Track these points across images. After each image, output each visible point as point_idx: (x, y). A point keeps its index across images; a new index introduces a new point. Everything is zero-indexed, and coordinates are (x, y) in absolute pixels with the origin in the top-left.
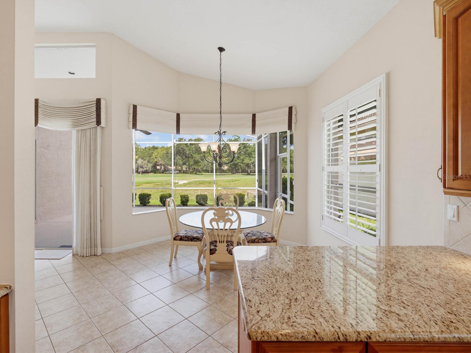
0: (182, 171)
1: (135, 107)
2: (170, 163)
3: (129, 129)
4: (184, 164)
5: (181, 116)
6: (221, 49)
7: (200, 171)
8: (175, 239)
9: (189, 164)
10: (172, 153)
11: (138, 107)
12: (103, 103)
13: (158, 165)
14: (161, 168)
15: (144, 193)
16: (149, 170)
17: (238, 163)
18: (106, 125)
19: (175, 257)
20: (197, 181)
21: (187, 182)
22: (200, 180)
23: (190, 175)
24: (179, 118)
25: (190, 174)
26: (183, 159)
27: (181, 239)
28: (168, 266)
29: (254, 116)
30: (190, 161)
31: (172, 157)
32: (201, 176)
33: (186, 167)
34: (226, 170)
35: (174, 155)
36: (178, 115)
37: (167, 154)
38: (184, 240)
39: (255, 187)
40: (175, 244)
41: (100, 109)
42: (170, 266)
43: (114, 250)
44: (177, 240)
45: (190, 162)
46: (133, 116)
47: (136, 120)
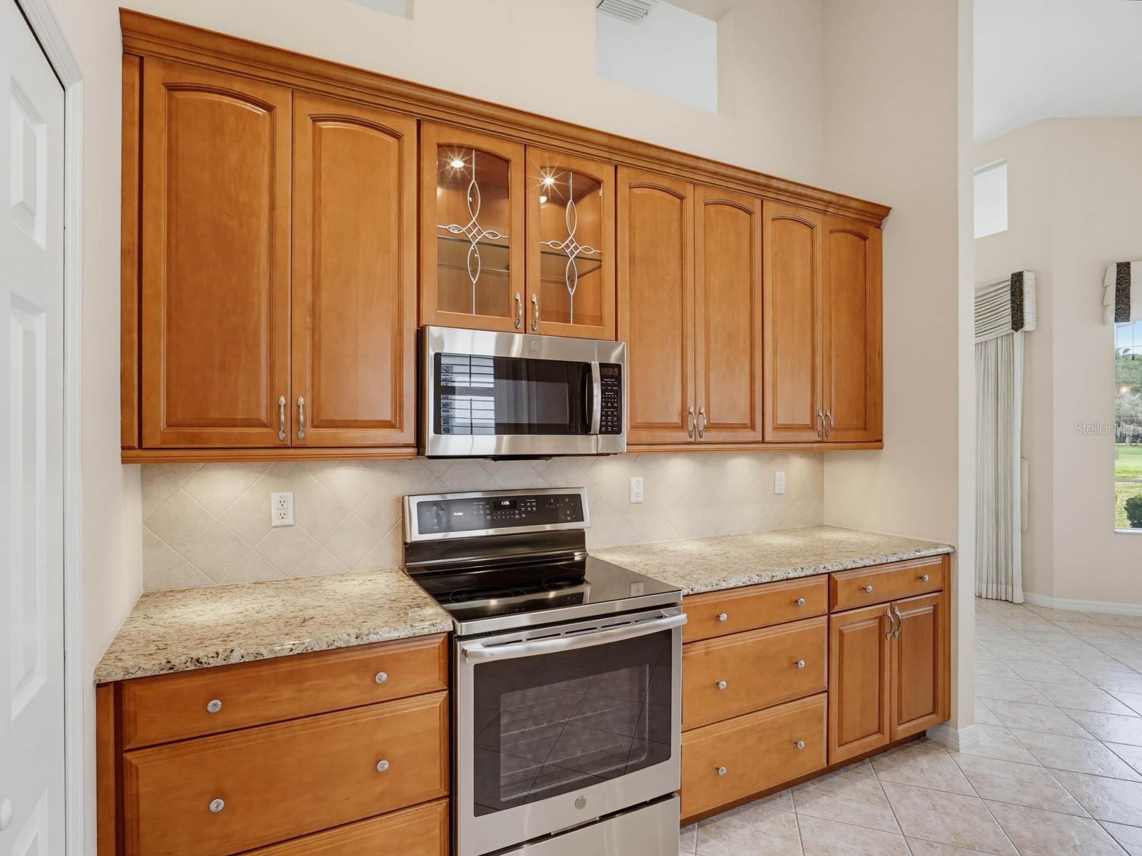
1: (1124, 270)
11: (1131, 265)
12: (1028, 279)
18: (1038, 326)
46: (1118, 290)
47: (1128, 298)
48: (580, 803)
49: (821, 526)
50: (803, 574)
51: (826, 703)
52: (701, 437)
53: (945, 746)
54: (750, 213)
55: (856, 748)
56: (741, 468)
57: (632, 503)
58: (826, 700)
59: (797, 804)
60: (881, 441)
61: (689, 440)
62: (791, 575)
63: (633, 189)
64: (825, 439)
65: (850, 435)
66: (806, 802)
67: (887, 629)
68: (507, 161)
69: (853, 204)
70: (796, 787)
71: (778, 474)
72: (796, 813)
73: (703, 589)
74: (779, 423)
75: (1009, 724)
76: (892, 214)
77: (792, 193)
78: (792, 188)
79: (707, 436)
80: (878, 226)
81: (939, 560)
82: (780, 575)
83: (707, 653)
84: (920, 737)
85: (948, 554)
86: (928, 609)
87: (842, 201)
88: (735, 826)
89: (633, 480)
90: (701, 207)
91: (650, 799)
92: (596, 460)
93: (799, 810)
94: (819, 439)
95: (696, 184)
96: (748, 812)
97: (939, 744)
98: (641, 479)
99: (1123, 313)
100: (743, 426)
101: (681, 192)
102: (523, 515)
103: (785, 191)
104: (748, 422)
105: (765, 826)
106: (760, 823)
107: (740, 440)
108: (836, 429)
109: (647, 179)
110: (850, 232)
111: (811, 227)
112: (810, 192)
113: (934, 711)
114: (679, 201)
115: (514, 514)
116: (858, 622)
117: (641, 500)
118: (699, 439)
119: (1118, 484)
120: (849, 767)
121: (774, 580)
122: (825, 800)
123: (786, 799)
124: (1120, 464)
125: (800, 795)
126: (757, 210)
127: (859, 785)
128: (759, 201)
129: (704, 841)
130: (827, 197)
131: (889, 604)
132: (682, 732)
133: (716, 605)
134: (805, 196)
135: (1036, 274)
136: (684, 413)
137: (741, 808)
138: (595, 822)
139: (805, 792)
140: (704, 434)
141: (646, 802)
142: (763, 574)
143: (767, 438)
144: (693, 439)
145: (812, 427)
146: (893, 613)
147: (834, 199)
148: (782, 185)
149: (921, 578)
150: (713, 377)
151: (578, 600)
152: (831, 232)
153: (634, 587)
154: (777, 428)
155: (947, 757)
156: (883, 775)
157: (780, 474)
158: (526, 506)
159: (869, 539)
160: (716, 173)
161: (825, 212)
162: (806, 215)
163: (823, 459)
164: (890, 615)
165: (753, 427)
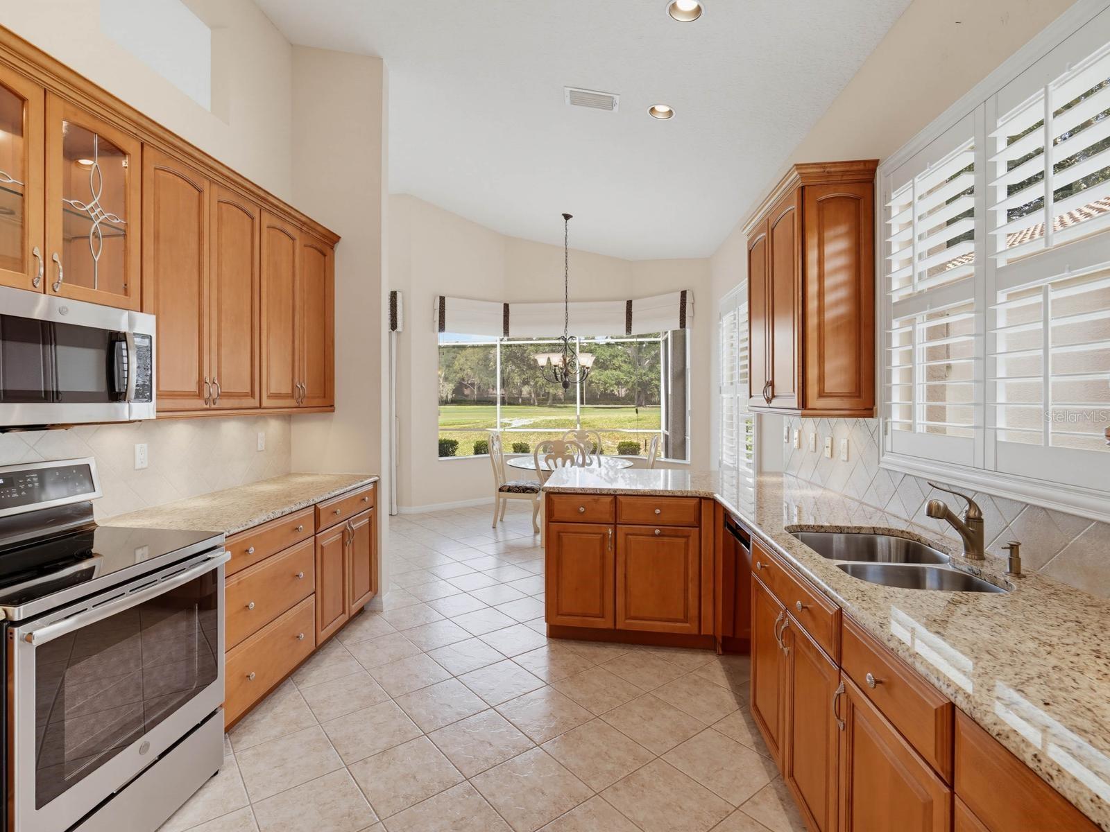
0: (520, 400)
1: (442, 299)
2: (491, 380)
3: (434, 331)
4: (525, 382)
5: (511, 307)
6: (567, 217)
7: (561, 399)
8: (501, 490)
9: (536, 383)
10: (496, 360)
11: (446, 299)
12: (399, 296)
13: (467, 387)
14: (473, 392)
15: (445, 439)
16: (447, 397)
17: (652, 380)
18: (403, 329)
19: (501, 521)
20: (550, 421)
21: (529, 423)
22: (557, 418)
23: (538, 408)
24: (508, 310)
25: (538, 406)
26: (523, 372)
27: (510, 490)
28: (491, 528)
29: (629, 304)
30: (538, 377)
31: (496, 368)
32: (564, 410)
33: (528, 390)
34: (623, 398)
35: (501, 364)
36: (506, 306)
37: (485, 361)
38: (514, 492)
39: (660, 428)
40: (502, 497)
41: (396, 306)
42: (494, 527)
43: (414, 509)
44: (503, 491)
45: (537, 379)
46: (440, 313)
47: (444, 318)
48: (144, 749)
49: (289, 474)
50: (301, 507)
51: (314, 602)
52: (214, 404)
53: (375, 611)
54: (252, 218)
55: (331, 629)
56: (232, 430)
57: (137, 470)
58: (314, 599)
59: (297, 684)
60: (332, 406)
61: (205, 406)
62: (293, 510)
63: (158, 171)
64: (301, 405)
65: (315, 402)
66: (303, 680)
67: (347, 539)
68: (23, 100)
69: (319, 228)
70: (293, 675)
71: (260, 434)
72: (299, 690)
73: (237, 530)
74: (271, 392)
75: (404, 586)
76: (341, 241)
77: (281, 209)
78: (281, 206)
79: (220, 404)
80: (332, 248)
81: (371, 487)
82: (287, 510)
83: (239, 583)
84: (361, 611)
85: (375, 482)
86: (366, 520)
87: (312, 225)
88: (258, 720)
89: (138, 447)
90: (215, 203)
91: (201, 720)
92: (98, 429)
93: (300, 687)
94: (297, 405)
95: (212, 182)
96: (263, 708)
97: (371, 611)
98: (145, 445)
99: (442, 327)
100: (245, 395)
101: (199, 185)
102: (23, 493)
103: (277, 207)
104: (248, 390)
105: (279, 709)
106: (276, 709)
107: (244, 406)
108: (308, 397)
109: (172, 166)
110: (316, 248)
111: (293, 239)
112: (293, 213)
113: (370, 590)
114: (198, 192)
115: (11, 493)
116: (330, 538)
117: (145, 465)
118: (213, 406)
119: (440, 432)
120: (325, 646)
121: (284, 514)
122: (315, 674)
123: (290, 684)
124: (441, 420)
125: (297, 678)
126: (257, 215)
127: (333, 655)
128: (259, 209)
129: (237, 742)
130: (303, 219)
131: (347, 521)
132: (226, 653)
133: (245, 541)
134: (290, 214)
135: (403, 294)
136: (201, 382)
137: (258, 707)
138: (156, 762)
139: (300, 675)
140: (217, 401)
141: (198, 724)
142: (276, 511)
143: (264, 404)
144: (208, 406)
145: (292, 396)
146: (350, 525)
147: (308, 221)
148: (275, 202)
149: (364, 499)
150: (224, 351)
151: (87, 575)
152: (305, 246)
153: (139, 552)
154: (269, 397)
155: (377, 617)
156: (346, 642)
157: (261, 435)
158: (26, 483)
159: (328, 478)
160: (228, 177)
161: (301, 230)
162: (289, 229)
163: (290, 420)
164: (348, 528)
165: (253, 395)
